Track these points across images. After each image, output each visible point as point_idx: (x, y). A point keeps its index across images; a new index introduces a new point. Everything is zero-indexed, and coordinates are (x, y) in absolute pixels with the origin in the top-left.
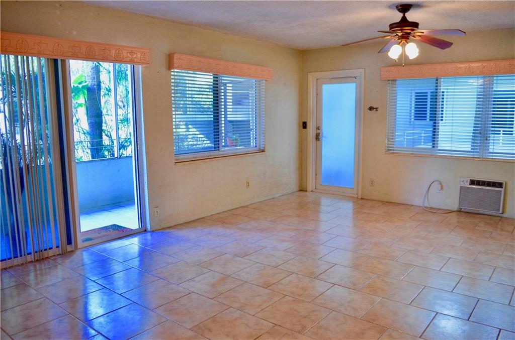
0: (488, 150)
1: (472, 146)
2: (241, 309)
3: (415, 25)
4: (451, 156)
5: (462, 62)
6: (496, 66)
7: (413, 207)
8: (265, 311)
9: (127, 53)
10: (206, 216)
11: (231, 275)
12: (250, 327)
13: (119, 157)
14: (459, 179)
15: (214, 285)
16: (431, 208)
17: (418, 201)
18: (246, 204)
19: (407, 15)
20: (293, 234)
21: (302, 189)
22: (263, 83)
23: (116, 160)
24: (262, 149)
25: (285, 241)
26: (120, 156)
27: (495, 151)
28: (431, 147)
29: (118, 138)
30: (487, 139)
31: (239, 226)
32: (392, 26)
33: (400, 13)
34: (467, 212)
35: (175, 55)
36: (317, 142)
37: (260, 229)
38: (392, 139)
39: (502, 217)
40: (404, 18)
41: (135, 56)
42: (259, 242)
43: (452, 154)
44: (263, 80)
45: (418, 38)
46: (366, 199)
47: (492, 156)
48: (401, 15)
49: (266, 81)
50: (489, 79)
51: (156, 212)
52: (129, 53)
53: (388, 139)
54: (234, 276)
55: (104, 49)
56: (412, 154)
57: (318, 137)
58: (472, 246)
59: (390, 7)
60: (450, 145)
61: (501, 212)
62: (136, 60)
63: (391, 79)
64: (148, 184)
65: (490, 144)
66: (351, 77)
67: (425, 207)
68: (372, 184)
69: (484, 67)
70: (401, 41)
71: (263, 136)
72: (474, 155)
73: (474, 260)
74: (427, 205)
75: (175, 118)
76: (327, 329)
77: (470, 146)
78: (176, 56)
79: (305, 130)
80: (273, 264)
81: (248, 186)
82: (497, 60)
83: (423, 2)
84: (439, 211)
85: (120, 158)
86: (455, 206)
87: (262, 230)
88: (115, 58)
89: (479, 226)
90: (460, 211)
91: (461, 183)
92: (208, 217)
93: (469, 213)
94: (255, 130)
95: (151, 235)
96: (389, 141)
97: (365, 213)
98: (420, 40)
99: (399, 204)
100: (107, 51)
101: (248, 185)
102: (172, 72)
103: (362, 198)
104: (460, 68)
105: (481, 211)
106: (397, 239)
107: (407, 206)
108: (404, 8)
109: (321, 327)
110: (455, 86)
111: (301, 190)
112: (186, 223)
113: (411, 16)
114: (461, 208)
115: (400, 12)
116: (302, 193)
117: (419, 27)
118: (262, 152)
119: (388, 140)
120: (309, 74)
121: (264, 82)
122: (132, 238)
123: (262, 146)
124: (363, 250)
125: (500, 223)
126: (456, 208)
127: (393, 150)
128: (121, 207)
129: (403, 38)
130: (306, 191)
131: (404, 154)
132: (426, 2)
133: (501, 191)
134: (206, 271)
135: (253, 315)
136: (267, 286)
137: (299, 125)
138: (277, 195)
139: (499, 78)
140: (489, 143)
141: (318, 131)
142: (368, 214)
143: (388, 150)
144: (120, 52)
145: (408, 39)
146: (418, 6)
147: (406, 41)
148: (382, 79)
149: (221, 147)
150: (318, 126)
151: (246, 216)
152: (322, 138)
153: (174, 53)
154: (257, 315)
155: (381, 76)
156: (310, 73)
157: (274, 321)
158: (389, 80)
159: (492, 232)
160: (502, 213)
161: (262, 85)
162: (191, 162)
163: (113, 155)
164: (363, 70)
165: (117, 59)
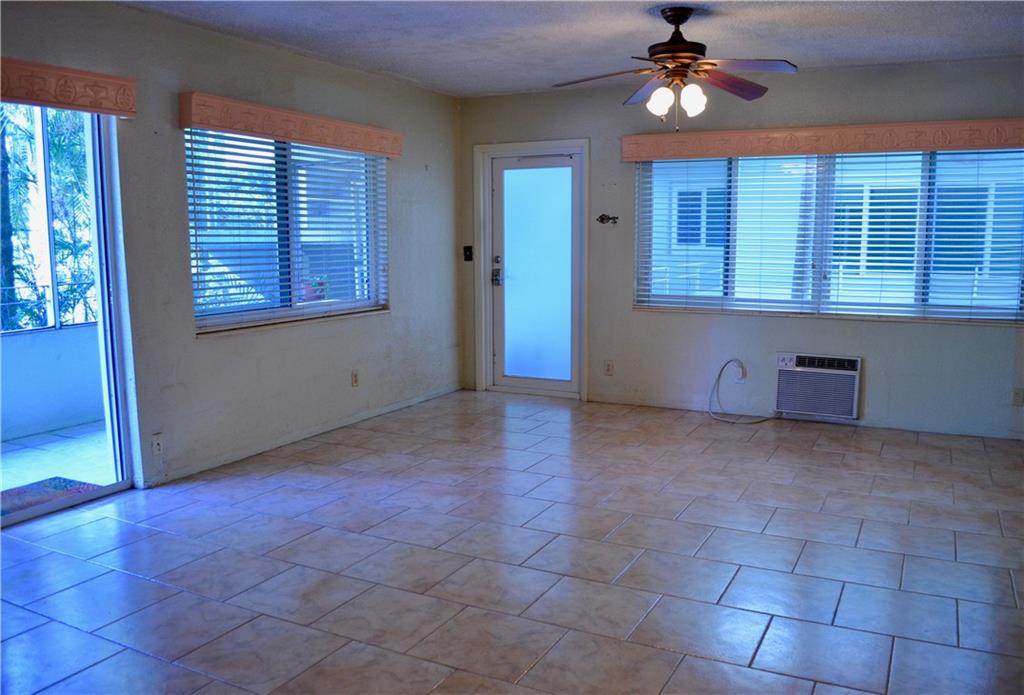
0: (828, 297)
1: (794, 290)
2: (376, 640)
3: (699, 49)
4: (761, 312)
5: (777, 128)
6: (840, 137)
7: (689, 415)
8: (427, 642)
9: (86, 86)
10: (268, 449)
11: (342, 571)
12: (400, 680)
13: (58, 326)
14: (776, 357)
15: (306, 597)
16: (725, 415)
17: (698, 402)
18: (353, 420)
19: (683, 28)
20: (461, 479)
21: (466, 386)
22: (382, 164)
23: (52, 333)
24: (383, 302)
25: (447, 493)
26: (62, 325)
27: (841, 300)
28: (721, 294)
29: (56, 282)
30: (825, 278)
31: (343, 466)
32: (655, 50)
33: (668, 25)
34: (793, 420)
35: (194, 96)
36: (496, 287)
37: (389, 472)
38: (646, 279)
39: (856, 426)
40: (677, 35)
41: (103, 94)
42: (392, 497)
43: (760, 306)
44: (382, 158)
45: (703, 76)
46: (597, 402)
47: (837, 309)
48: (671, 28)
49: (388, 158)
50: (827, 161)
51: (155, 445)
52: (89, 86)
53: (638, 279)
54: (347, 572)
55: (31, 76)
56: (685, 309)
57: (496, 278)
58: (813, 483)
59: (651, 11)
60: (758, 290)
61: (855, 416)
62: (105, 104)
63: (643, 160)
64: (136, 383)
65: (832, 287)
66: (562, 155)
67: (715, 413)
68: (608, 370)
69: (819, 139)
70: (673, 81)
71: (384, 276)
72: (802, 308)
73: (821, 509)
74: (716, 408)
75: (196, 236)
76: (563, 668)
77: (790, 291)
78: (196, 99)
79: (468, 263)
80: (429, 542)
81: (356, 381)
82: (842, 124)
83: (715, 4)
84: (741, 421)
85: (60, 328)
86: (769, 408)
87: (394, 474)
88: (56, 97)
89: (819, 445)
90: (778, 417)
91: (781, 363)
92: (271, 450)
93: (797, 421)
94: (365, 262)
95: (147, 497)
96: (639, 284)
97: (599, 429)
98: (707, 80)
99: (663, 409)
100: (38, 80)
101: (355, 379)
102: (187, 133)
103: (588, 401)
104: (774, 138)
105: (819, 416)
106: (671, 478)
107: (680, 413)
108: (678, 15)
109: (550, 665)
110: (764, 174)
111: (463, 389)
112: (224, 466)
113: (691, 31)
114: (781, 413)
115: (669, 22)
116: (466, 395)
117: (707, 53)
118: (384, 309)
119: (638, 282)
120: (476, 148)
121: (384, 161)
122: (104, 504)
123: (382, 296)
124: (609, 501)
125: (855, 437)
126: (771, 412)
127: (649, 302)
128: (68, 437)
129: (676, 75)
130: (475, 390)
131: (671, 308)
132: (721, 3)
133: (854, 377)
134: (282, 566)
135: (404, 654)
136: (423, 588)
137: (457, 255)
138: (415, 401)
139: (845, 160)
140: (829, 285)
141: (497, 266)
142: (607, 430)
143: (639, 302)
144: (69, 83)
145: (686, 76)
146: (704, 11)
147: (682, 81)
148: (625, 160)
149: (294, 299)
150: (496, 254)
151: (356, 447)
152: (503, 280)
153: (193, 93)
154: (411, 652)
155: (622, 152)
156: (479, 146)
157: (451, 661)
158: (637, 162)
159: (844, 455)
160: (857, 419)
161: (380, 167)
162: (231, 333)
163: (43, 321)
164: (587, 140)
165: (61, 99)
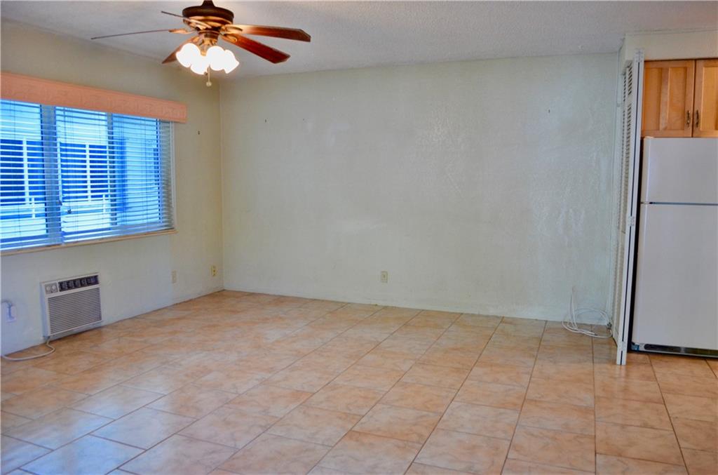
3: (227, 15)
70: (204, 41)
117: (234, 20)
129: (206, 36)
145: (216, 38)
